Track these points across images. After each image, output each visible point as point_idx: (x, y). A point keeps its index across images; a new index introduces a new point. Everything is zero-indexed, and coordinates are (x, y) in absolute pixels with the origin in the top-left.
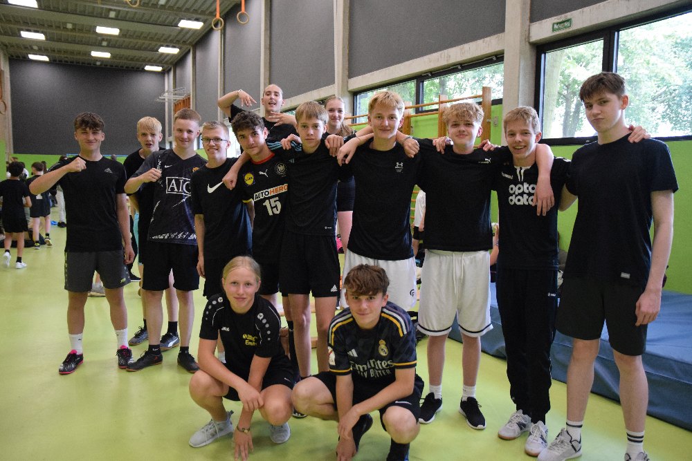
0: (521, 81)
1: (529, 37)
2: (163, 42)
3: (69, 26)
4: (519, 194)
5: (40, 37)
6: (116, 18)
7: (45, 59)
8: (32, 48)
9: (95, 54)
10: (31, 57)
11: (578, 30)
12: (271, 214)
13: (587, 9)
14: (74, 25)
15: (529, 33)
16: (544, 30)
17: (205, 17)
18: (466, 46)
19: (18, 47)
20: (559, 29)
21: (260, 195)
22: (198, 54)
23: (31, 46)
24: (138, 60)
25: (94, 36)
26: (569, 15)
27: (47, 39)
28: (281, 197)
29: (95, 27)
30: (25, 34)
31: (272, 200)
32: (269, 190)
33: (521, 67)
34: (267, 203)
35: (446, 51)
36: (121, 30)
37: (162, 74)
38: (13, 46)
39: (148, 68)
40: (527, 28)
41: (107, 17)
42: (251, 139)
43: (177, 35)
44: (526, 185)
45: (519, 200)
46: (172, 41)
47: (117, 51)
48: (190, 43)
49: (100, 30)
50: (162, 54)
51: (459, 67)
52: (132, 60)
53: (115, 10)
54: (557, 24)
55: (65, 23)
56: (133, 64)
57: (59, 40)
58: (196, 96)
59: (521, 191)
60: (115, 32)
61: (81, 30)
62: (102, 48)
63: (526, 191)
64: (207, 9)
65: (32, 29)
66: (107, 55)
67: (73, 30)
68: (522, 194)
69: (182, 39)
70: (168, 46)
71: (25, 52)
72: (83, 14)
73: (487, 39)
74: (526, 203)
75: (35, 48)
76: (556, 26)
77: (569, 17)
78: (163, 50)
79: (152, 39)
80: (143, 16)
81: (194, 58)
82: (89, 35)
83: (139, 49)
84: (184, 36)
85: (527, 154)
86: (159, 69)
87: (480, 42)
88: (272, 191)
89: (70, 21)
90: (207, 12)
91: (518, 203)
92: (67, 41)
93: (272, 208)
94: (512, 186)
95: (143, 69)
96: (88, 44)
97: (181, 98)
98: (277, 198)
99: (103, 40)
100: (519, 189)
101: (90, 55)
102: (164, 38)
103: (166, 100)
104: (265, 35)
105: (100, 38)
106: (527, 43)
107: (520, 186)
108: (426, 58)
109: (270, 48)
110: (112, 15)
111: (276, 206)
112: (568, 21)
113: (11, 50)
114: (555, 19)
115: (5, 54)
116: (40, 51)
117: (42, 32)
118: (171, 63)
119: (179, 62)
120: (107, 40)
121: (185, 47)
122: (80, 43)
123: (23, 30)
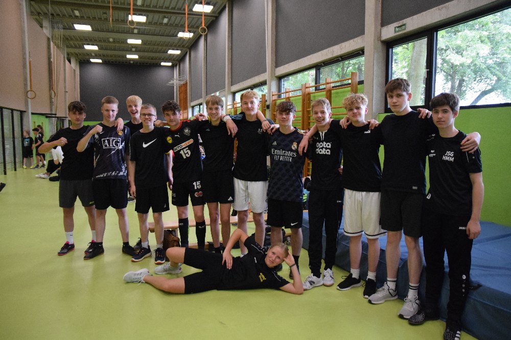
0: (375, 68)
1: (380, 36)
2: (170, 46)
3: (111, 40)
4: (321, 148)
5: (95, 48)
6: (139, 33)
7: (100, 61)
8: (91, 55)
9: (129, 56)
10: (92, 60)
11: (411, 32)
12: (185, 157)
13: (415, 17)
14: (114, 39)
15: (381, 35)
16: (389, 32)
17: (195, 30)
18: (343, 44)
19: (84, 54)
20: (399, 31)
21: (177, 148)
22: (192, 54)
23: (91, 54)
24: (156, 59)
25: (127, 45)
26: (405, 21)
27: (99, 49)
28: (189, 147)
29: (126, 40)
30: (87, 47)
31: (185, 150)
32: (182, 145)
33: (375, 58)
34: (182, 152)
35: (331, 48)
36: (142, 40)
37: (173, 67)
38: (80, 54)
39: (163, 64)
40: (379, 30)
41: (133, 33)
42: (172, 117)
43: (178, 42)
44: (325, 143)
45: (321, 151)
46: (175, 46)
47: (142, 54)
48: (187, 47)
49: (130, 41)
50: (171, 54)
51: (340, 59)
52: (152, 59)
53: (137, 28)
54: (398, 27)
55: (108, 38)
56: (153, 61)
57: (106, 49)
58: (191, 81)
59: (321, 147)
60: (139, 42)
61: (118, 42)
62: (132, 52)
63: (325, 147)
64: (195, 24)
65: (90, 43)
66: (136, 57)
67: (114, 42)
68: (322, 148)
69: (181, 44)
70: (173, 49)
71: (87, 57)
72: (118, 32)
73: (356, 39)
74: (324, 153)
75: (93, 54)
76: (397, 29)
77: (405, 23)
78: (170, 52)
79: (162, 45)
80: (155, 31)
81: (190, 56)
82: (123, 45)
83: (156, 52)
84: (183, 42)
85: (324, 124)
86: (170, 64)
87: (351, 41)
88: (184, 145)
89: (111, 37)
90: (195, 27)
91: (320, 153)
92: (111, 49)
93: (185, 154)
94: (318, 143)
95: (160, 64)
96: (123, 50)
97: (182, 83)
98: (187, 148)
99: (133, 47)
100: (321, 145)
101: (126, 57)
102: (170, 44)
103: (175, 84)
104: (228, 40)
105: (130, 46)
106: (379, 41)
107: (322, 143)
108: (319, 53)
109: (231, 49)
110: (136, 31)
111: (188, 153)
112: (404, 25)
113: (80, 57)
114: (396, 24)
115: (76, 60)
116: (96, 57)
117: (96, 45)
118: (177, 60)
119: (181, 59)
120: (135, 47)
121: (184, 49)
122: (120, 50)
123: (85, 44)
